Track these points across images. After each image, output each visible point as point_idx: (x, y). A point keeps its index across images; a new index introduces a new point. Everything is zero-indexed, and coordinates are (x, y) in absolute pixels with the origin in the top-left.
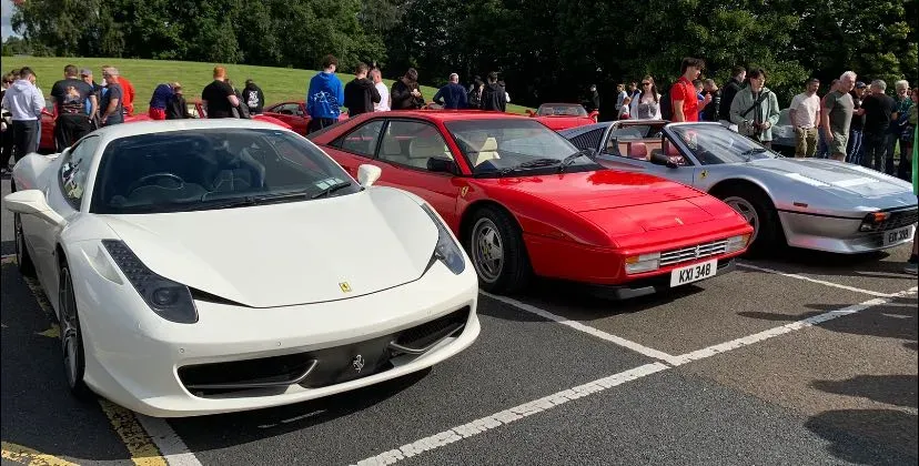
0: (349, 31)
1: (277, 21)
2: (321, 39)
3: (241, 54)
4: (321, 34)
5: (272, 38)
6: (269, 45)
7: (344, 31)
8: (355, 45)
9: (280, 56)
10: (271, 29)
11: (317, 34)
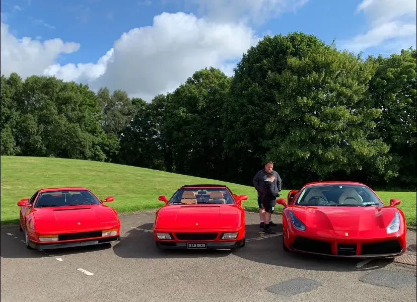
0: (93, 132)
1: (42, 126)
2: (72, 138)
3: (19, 149)
4: (71, 134)
5: (38, 138)
6: (36, 142)
7: (90, 132)
8: (98, 140)
9: (44, 148)
10: (38, 132)
11: (69, 134)
